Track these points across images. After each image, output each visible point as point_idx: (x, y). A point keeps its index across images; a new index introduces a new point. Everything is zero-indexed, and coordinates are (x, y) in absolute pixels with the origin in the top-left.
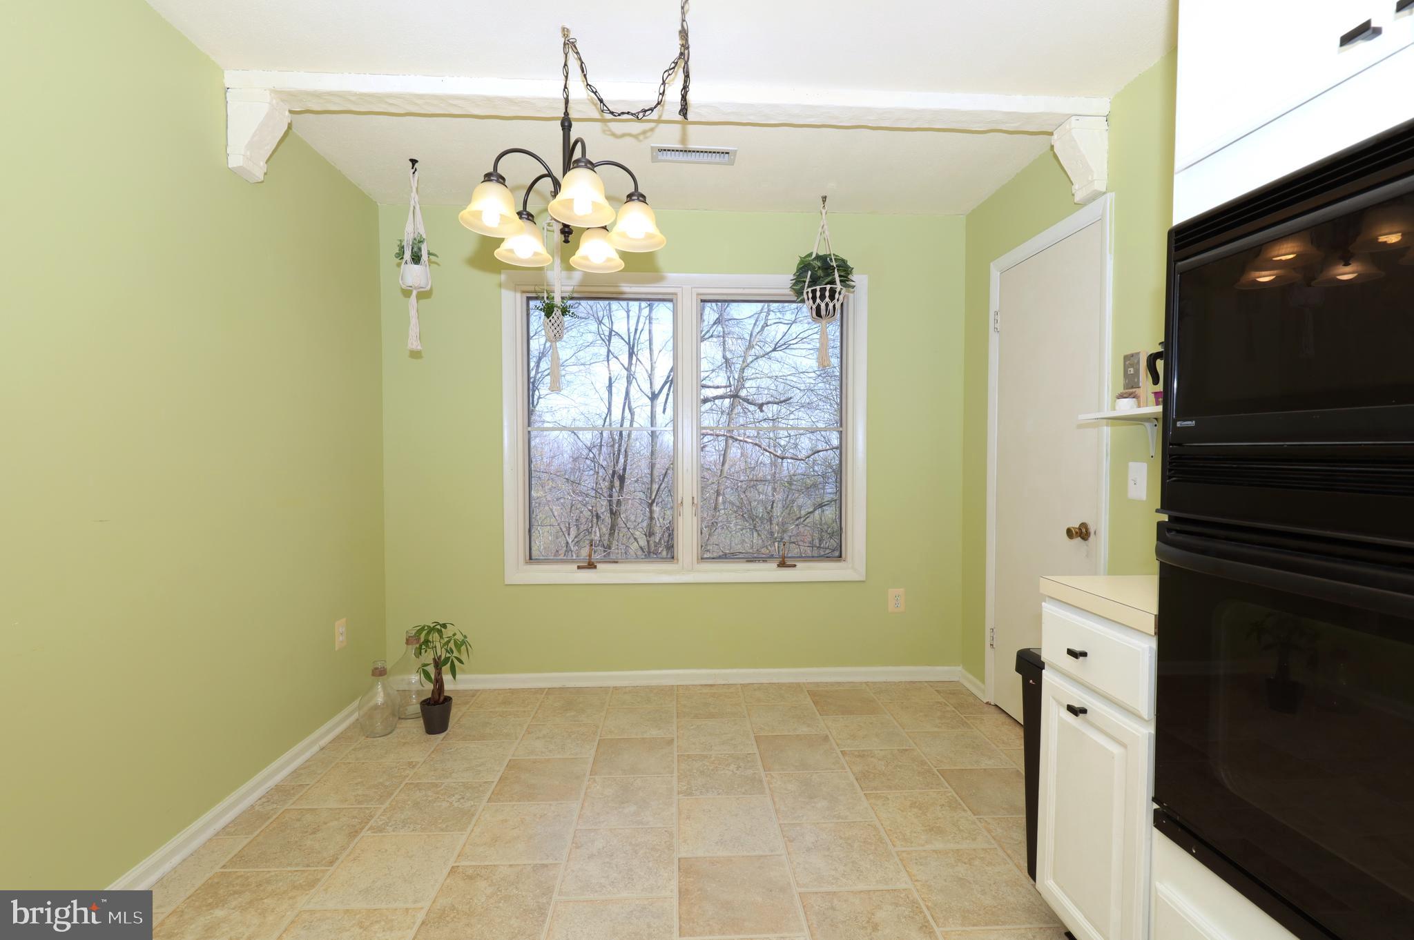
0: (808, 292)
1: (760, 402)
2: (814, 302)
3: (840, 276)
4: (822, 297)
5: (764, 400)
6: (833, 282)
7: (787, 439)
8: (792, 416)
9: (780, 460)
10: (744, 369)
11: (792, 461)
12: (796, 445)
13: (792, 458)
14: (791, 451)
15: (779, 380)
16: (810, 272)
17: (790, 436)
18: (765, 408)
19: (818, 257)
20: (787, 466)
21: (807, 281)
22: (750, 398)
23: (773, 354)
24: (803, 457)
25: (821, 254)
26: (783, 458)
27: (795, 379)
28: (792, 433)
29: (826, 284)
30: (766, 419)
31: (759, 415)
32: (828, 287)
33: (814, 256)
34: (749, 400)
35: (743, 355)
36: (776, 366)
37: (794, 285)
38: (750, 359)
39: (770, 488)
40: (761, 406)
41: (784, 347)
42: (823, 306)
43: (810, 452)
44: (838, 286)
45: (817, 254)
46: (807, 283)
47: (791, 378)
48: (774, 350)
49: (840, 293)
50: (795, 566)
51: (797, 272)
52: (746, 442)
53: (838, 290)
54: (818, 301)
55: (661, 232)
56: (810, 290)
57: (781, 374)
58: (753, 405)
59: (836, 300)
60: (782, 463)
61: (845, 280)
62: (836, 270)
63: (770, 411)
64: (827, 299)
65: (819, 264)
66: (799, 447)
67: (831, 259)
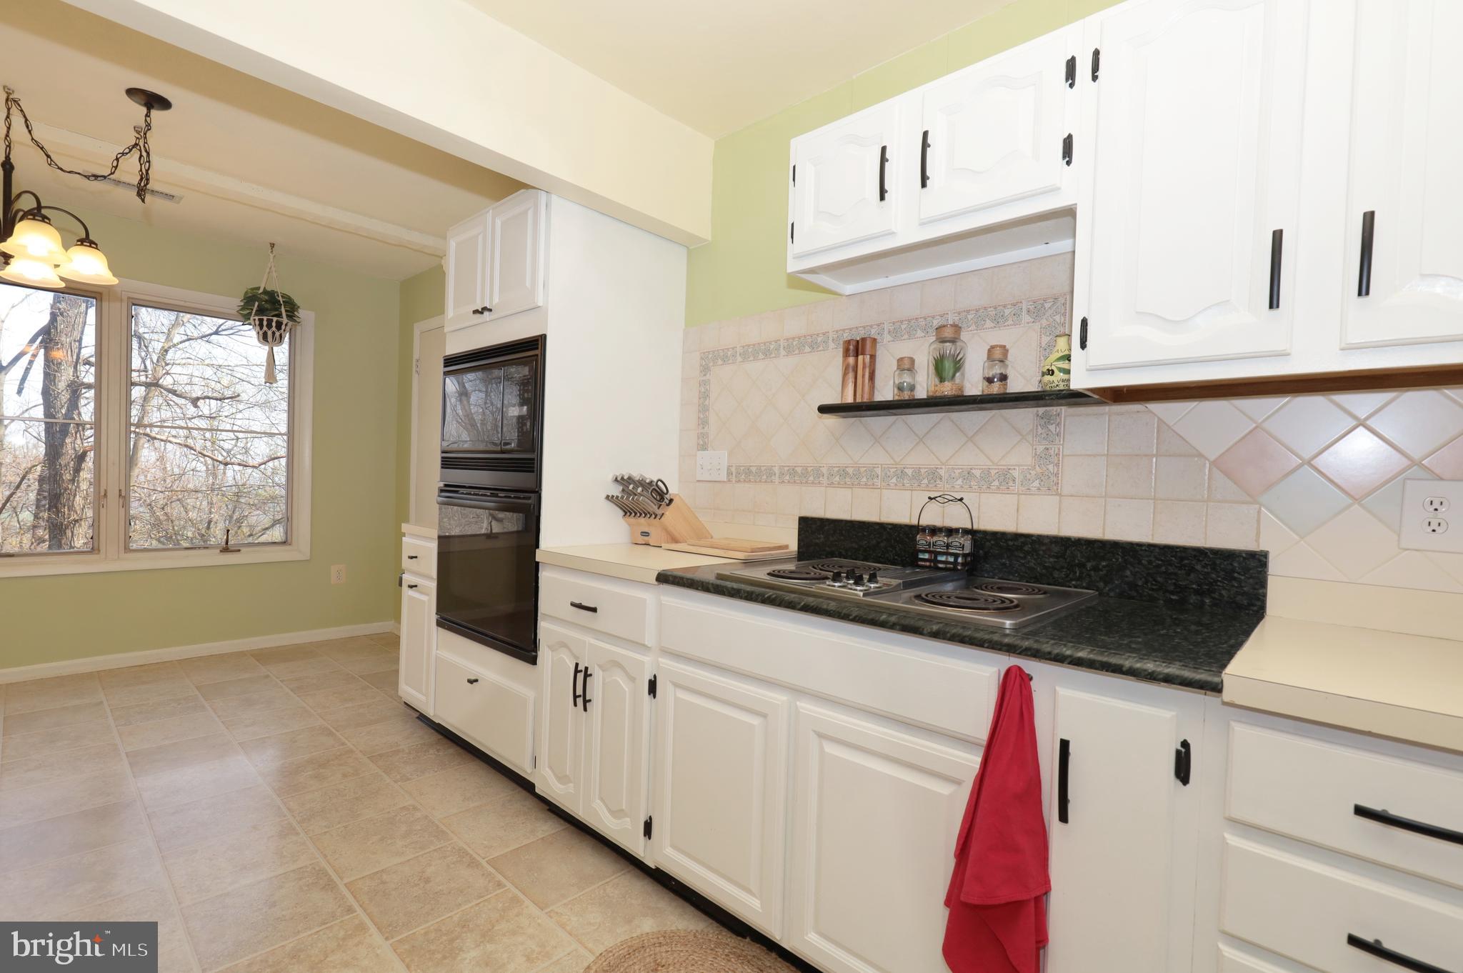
0: (255, 320)
1: (194, 395)
2: (261, 328)
3: (286, 311)
4: (269, 326)
5: (199, 394)
6: (279, 315)
7: (233, 442)
8: (239, 416)
9: (222, 467)
10: (166, 351)
11: (241, 468)
12: (247, 451)
13: (239, 465)
14: (238, 456)
15: (223, 370)
16: (257, 304)
17: (238, 439)
18: (200, 403)
19: (265, 292)
20: (231, 475)
21: (255, 310)
22: (179, 389)
23: (214, 337)
24: (256, 463)
25: (269, 289)
26: (226, 464)
27: (246, 371)
28: (240, 435)
29: (273, 316)
30: (201, 416)
31: (191, 410)
32: (275, 319)
33: (261, 291)
34: (176, 391)
35: (166, 331)
36: (217, 352)
37: (241, 310)
38: (177, 339)
39: (205, 503)
40: (195, 402)
41: (231, 331)
42: (270, 333)
43: (266, 459)
44: (285, 320)
45: (265, 288)
46: (254, 311)
47: (241, 369)
48: (216, 333)
49: (286, 325)
50: (239, 551)
51: (244, 299)
52: (170, 442)
53: (284, 323)
54: (265, 328)
55: (114, 275)
56: (257, 318)
57: (226, 364)
58: (184, 398)
59: (282, 330)
60: (225, 469)
61: (291, 316)
62: (283, 307)
63: (206, 407)
64: (274, 329)
65: (266, 298)
66: (252, 453)
67: (278, 295)
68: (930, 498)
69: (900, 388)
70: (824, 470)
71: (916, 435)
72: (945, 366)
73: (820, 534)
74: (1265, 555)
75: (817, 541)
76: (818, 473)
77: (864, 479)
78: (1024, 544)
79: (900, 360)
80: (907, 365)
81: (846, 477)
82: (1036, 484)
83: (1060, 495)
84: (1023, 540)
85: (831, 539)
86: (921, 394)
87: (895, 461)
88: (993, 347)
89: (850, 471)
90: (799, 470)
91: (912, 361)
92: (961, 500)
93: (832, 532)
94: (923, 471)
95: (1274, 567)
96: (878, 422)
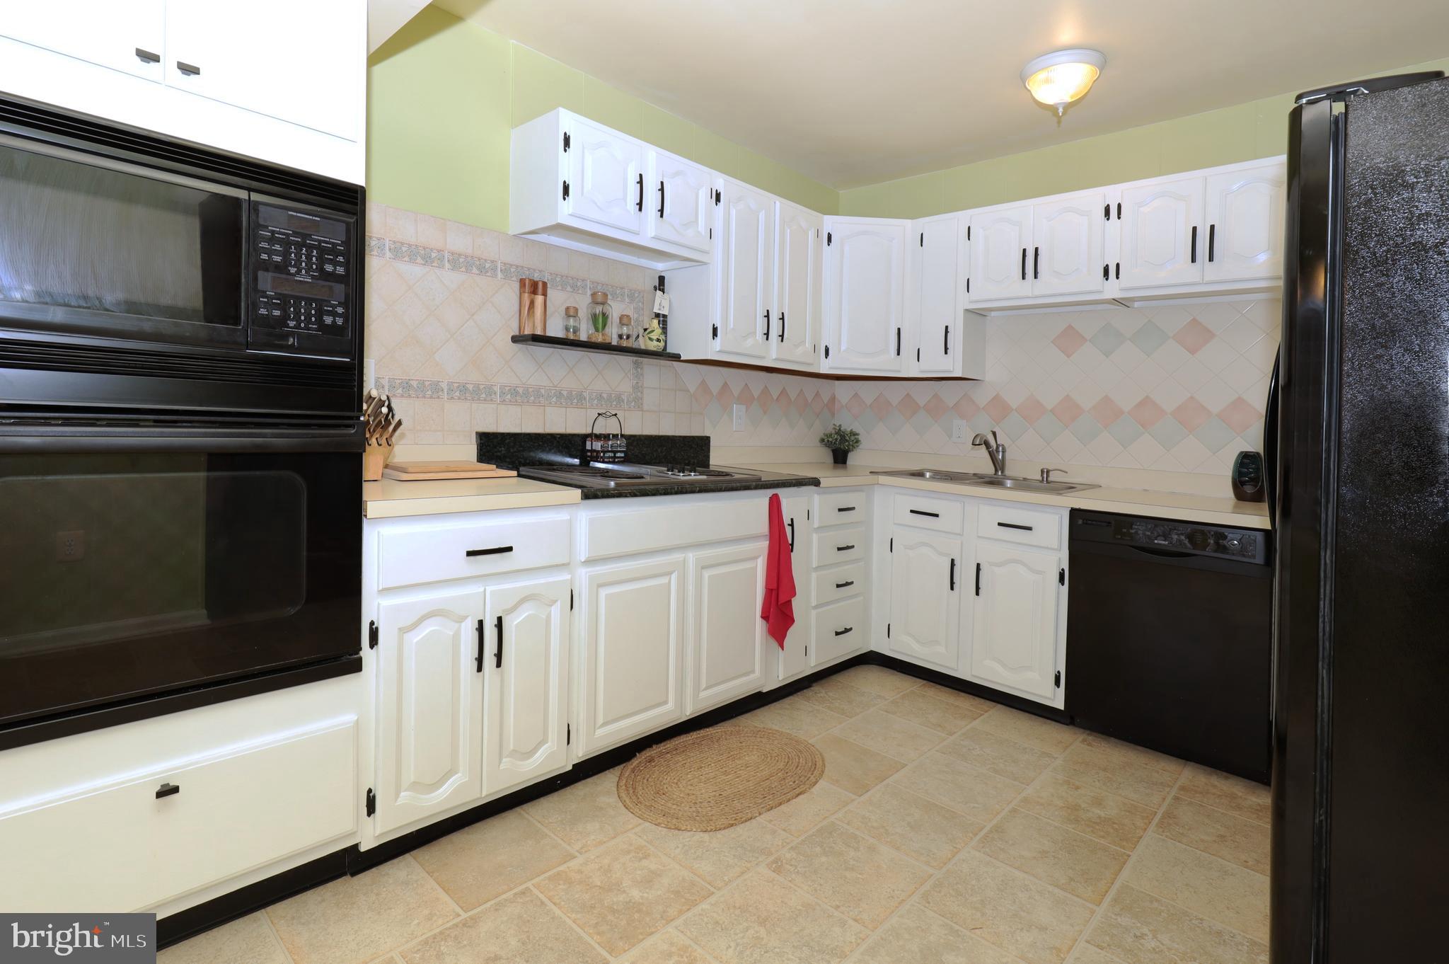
68: (599, 414)
69: (567, 329)
70: (497, 389)
71: (568, 366)
72: (600, 320)
73: (501, 447)
74: (708, 439)
75: (499, 454)
76: (490, 391)
77: (532, 398)
78: (634, 441)
79: (567, 309)
80: (571, 313)
81: (516, 395)
82: (633, 404)
83: (642, 411)
84: (632, 439)
85: (512, 451)
86: (583, 337)
87: (553, 384)
88: (622, 315)
89: (520, 390)
90: (470, 387)
91: (576, 310)
92: (616, 415)
93: (512, 444)
94: (574, 393)
95: (713, 443)
96: (542, 351)
